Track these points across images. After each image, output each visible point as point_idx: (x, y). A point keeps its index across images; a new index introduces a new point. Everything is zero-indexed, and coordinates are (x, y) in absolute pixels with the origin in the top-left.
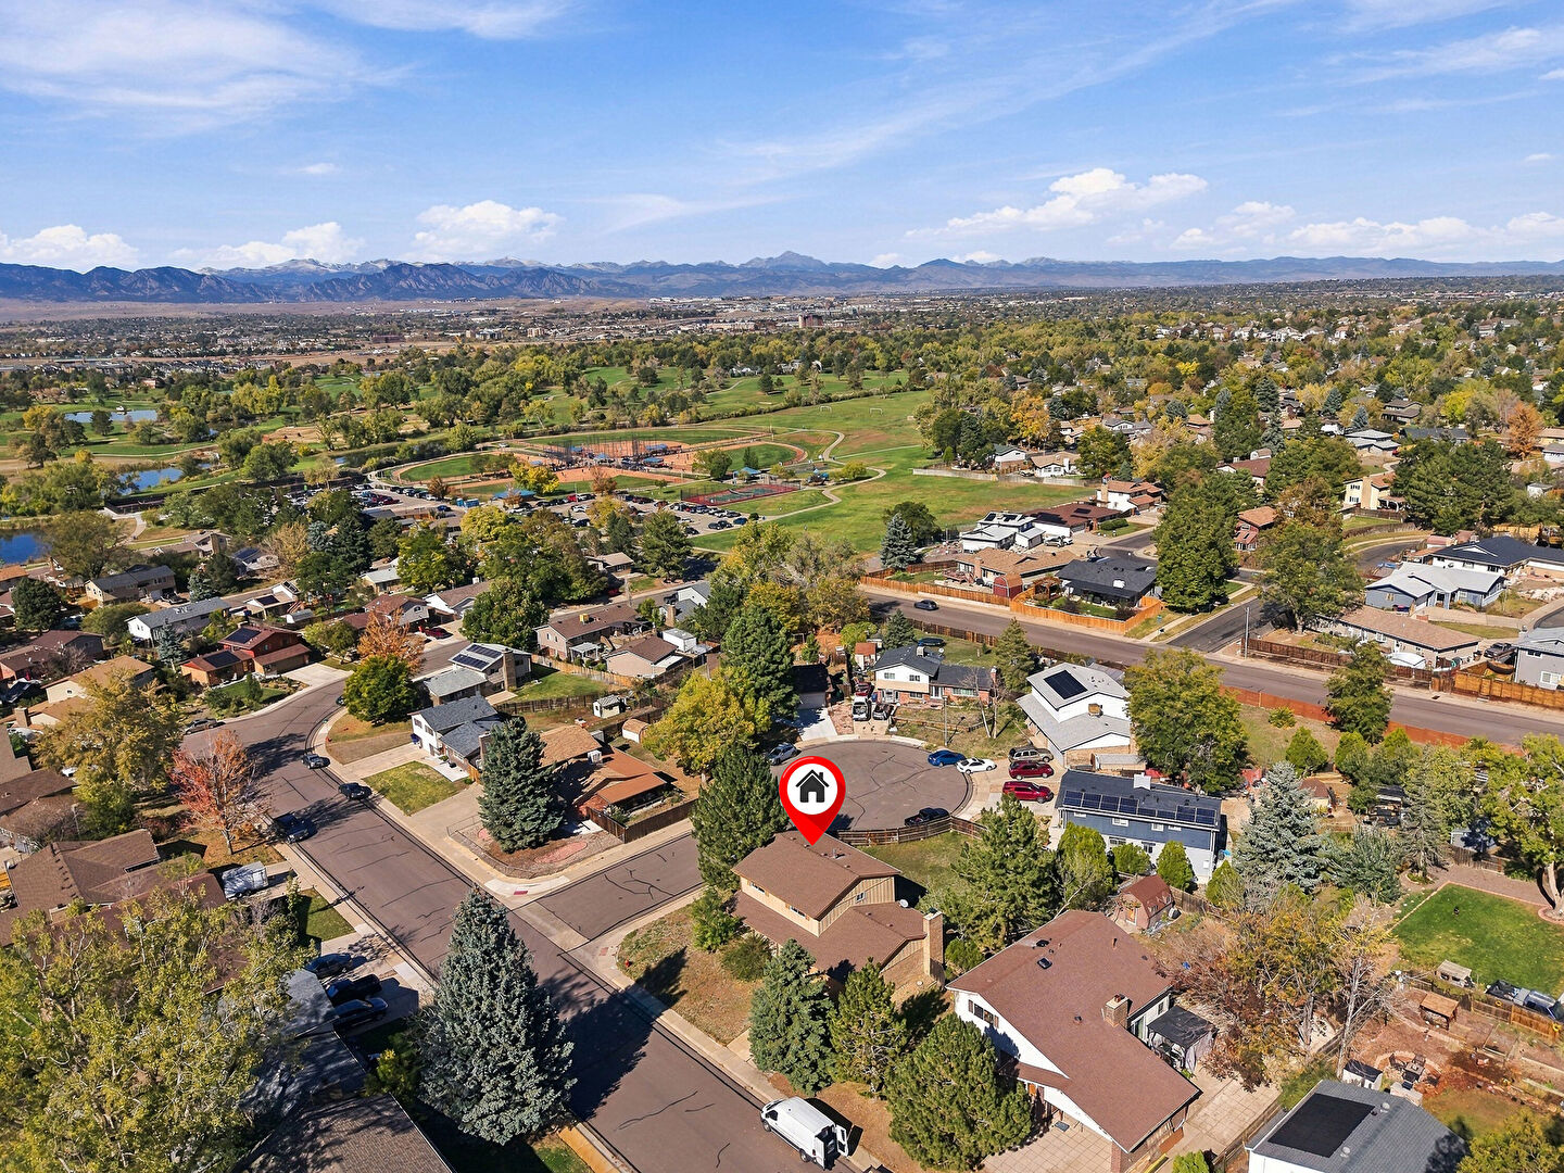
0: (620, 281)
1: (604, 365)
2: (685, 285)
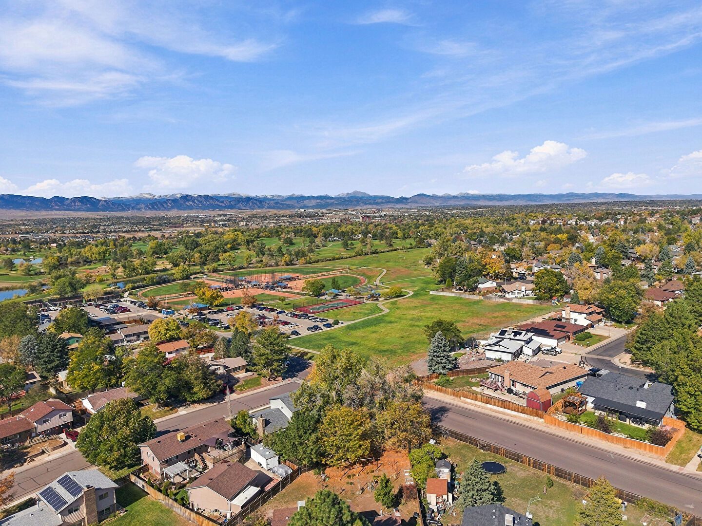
0: (282, 202)
1: (269, 236)
2: (311, 205)
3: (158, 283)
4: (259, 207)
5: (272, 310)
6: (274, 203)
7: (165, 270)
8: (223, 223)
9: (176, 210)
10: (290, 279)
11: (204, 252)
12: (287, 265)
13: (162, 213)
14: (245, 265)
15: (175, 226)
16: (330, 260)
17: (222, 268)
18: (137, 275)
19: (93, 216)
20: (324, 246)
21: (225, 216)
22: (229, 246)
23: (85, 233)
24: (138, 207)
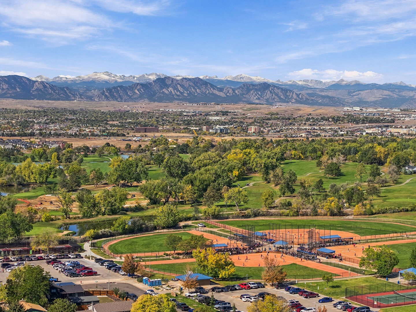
0: (323, 94)
1: (300, 158)
2: (372, 99)
3: (131, 231)
4: (282, 101)
5: (312, 295)
6: (308, 94)
7: (138, 209)
8: (222, 127)
9: (147, 101)
10: (338, 242)
11: (197, 183)
12: (333, 214)
13: (125, 106)
14: (264, 209)
15: (146, 128)
16: (407, 211)
17: (226, 212)
18: (98, 213)
19: (24, 108)
20: (396, 182)
21: (225, 113)
22: (236, 173)
23: (14, 135)
24: (89, 94)
